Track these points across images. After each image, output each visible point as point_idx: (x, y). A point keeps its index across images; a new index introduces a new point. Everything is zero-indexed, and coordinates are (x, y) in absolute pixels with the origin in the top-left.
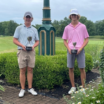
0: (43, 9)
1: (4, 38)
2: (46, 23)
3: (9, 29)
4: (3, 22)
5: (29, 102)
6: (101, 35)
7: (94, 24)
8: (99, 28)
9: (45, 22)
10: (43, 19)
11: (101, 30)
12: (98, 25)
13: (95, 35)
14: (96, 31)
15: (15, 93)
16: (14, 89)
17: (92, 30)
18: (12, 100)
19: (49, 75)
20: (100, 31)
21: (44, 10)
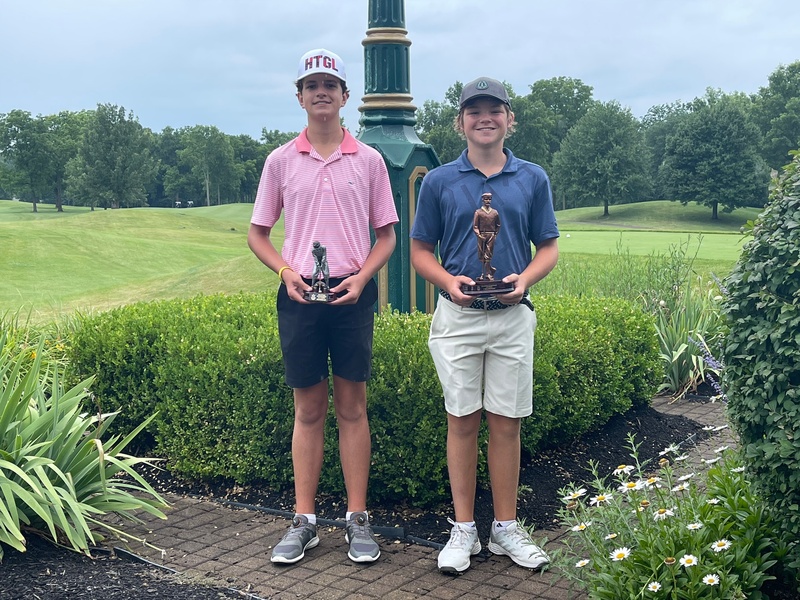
0: (365, 43)
1: (60, 219)
2: (383, 123)
3: (92, 163)
4: (53, 119)
5: (319, 572)
6: (686, 197)
7: (638, 125)
8: (672, 152)
9: (380, 117)
10: (365, 100)
11: (687, 163)
12: (663, 132)
13: (645, 195)
14: (655, 174)
15: (221, 527)
16: (212, 510)
17: (629, 164)
18: (218, 565)
19: (424, 424)
20: (680, 173)
21: (371, 47)
